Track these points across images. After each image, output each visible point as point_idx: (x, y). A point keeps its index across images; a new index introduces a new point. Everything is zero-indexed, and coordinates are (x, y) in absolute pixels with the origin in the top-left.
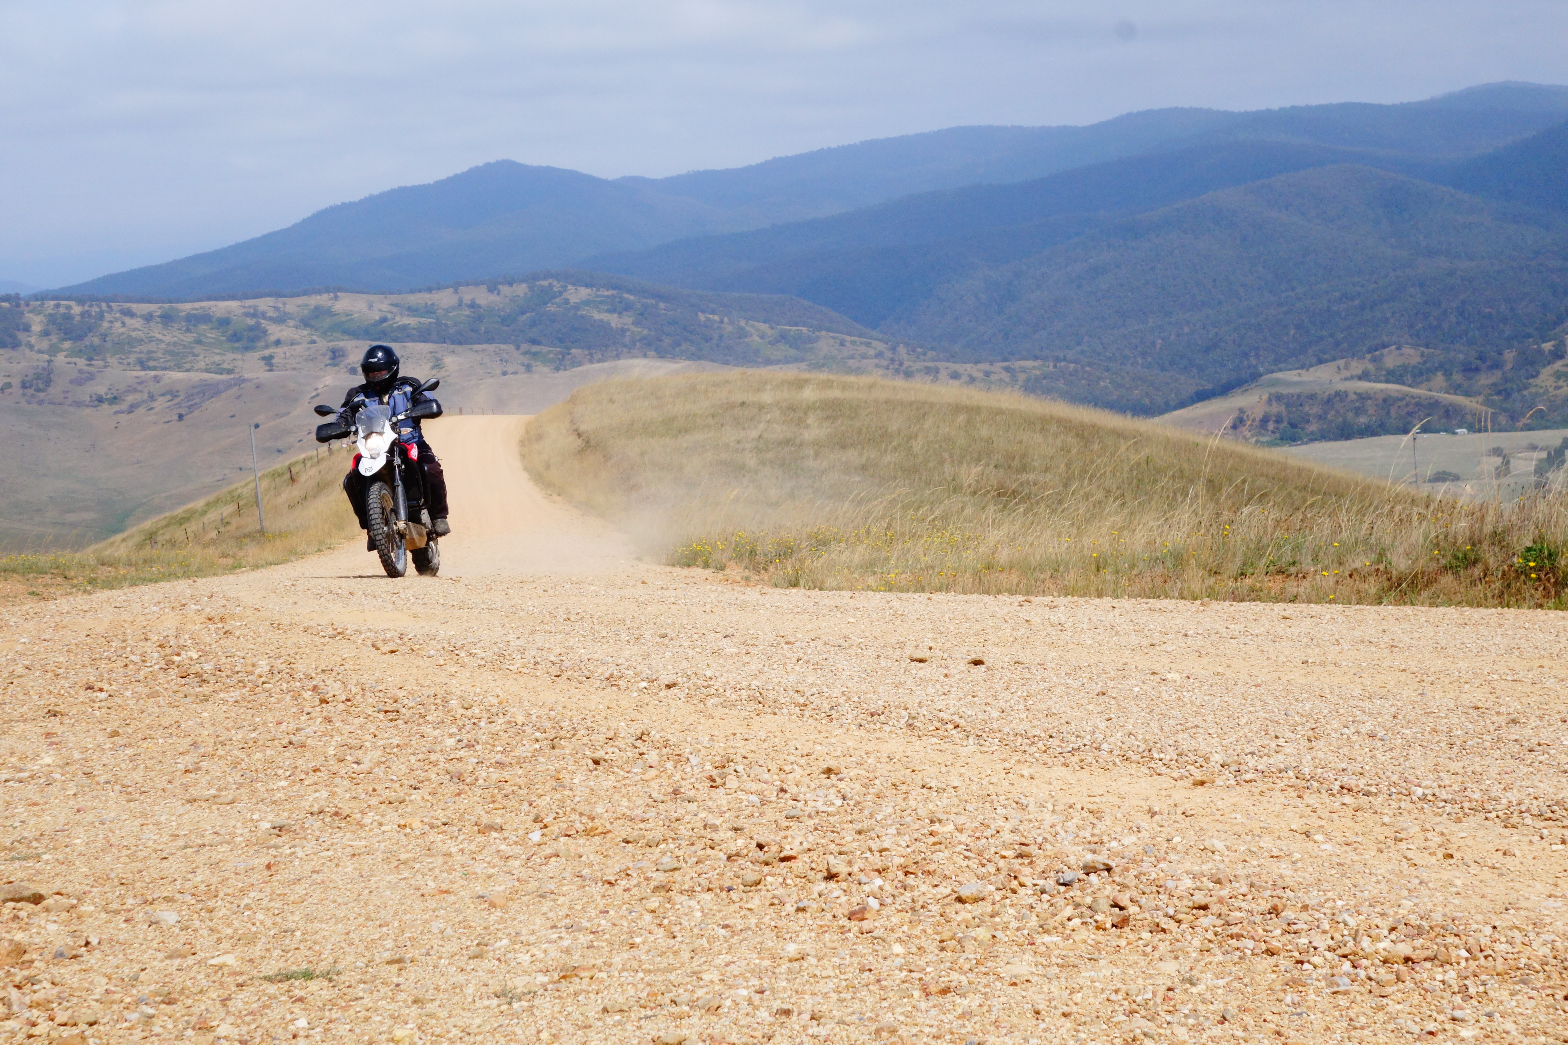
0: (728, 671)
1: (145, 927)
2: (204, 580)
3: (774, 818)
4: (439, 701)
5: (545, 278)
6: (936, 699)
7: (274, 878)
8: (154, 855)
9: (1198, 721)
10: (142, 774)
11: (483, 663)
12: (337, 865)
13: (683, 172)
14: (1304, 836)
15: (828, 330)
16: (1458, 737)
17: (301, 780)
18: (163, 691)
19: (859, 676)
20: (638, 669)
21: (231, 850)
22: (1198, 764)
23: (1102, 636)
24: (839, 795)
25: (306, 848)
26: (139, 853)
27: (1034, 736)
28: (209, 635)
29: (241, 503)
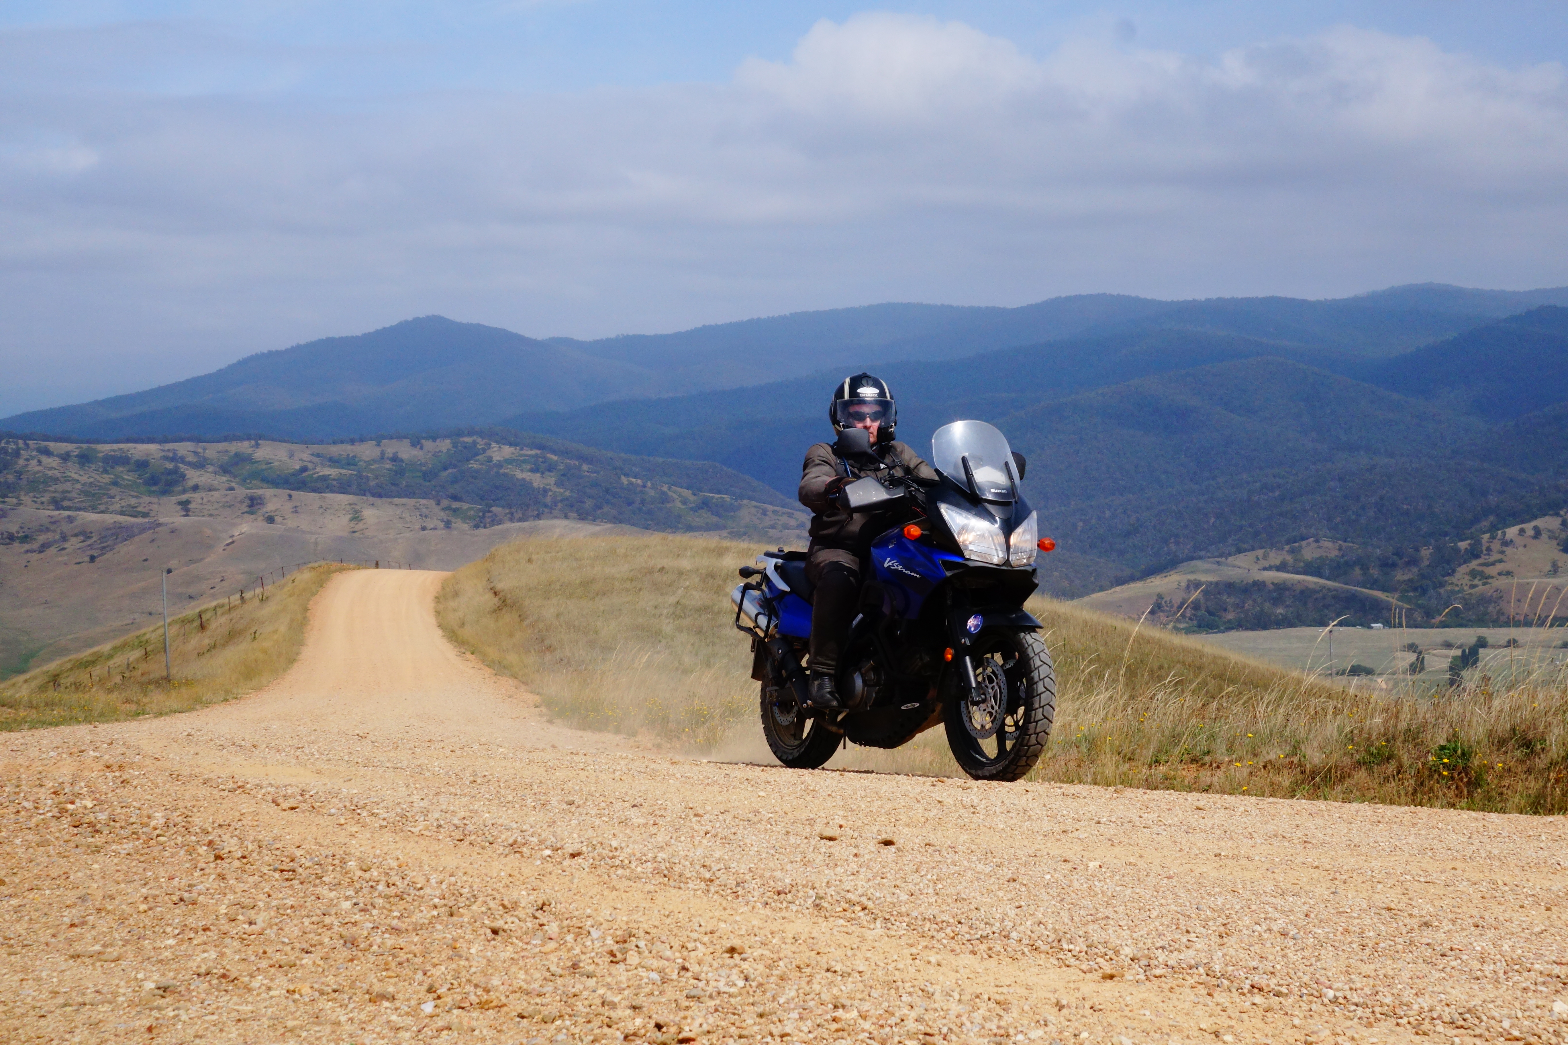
0: (635, 842)
2: (106, 726)
3: (674, 997)
4: (337, 862)
5: (470, 434)
6: (844, 879)
8: (32, 1013)
9: (1109, 912)
10: (26, 926)
11: (385, 823)
12: (221, 1030)
13: (612, 335)
14: (1213, 1036)
15: (750, 499)
16: (1370, 938)
17: (190, 939)
18: (53, 840)
19: (767, 853)
20: (543, 836)
21: (112, 1011)
22: (1107, 957)
23: (1015, 821)
24: (742, 976)
25: (190, 1011)
26: (17, 1010)
27: (943, 922)
28: (106, 784)
29: (148, 649)
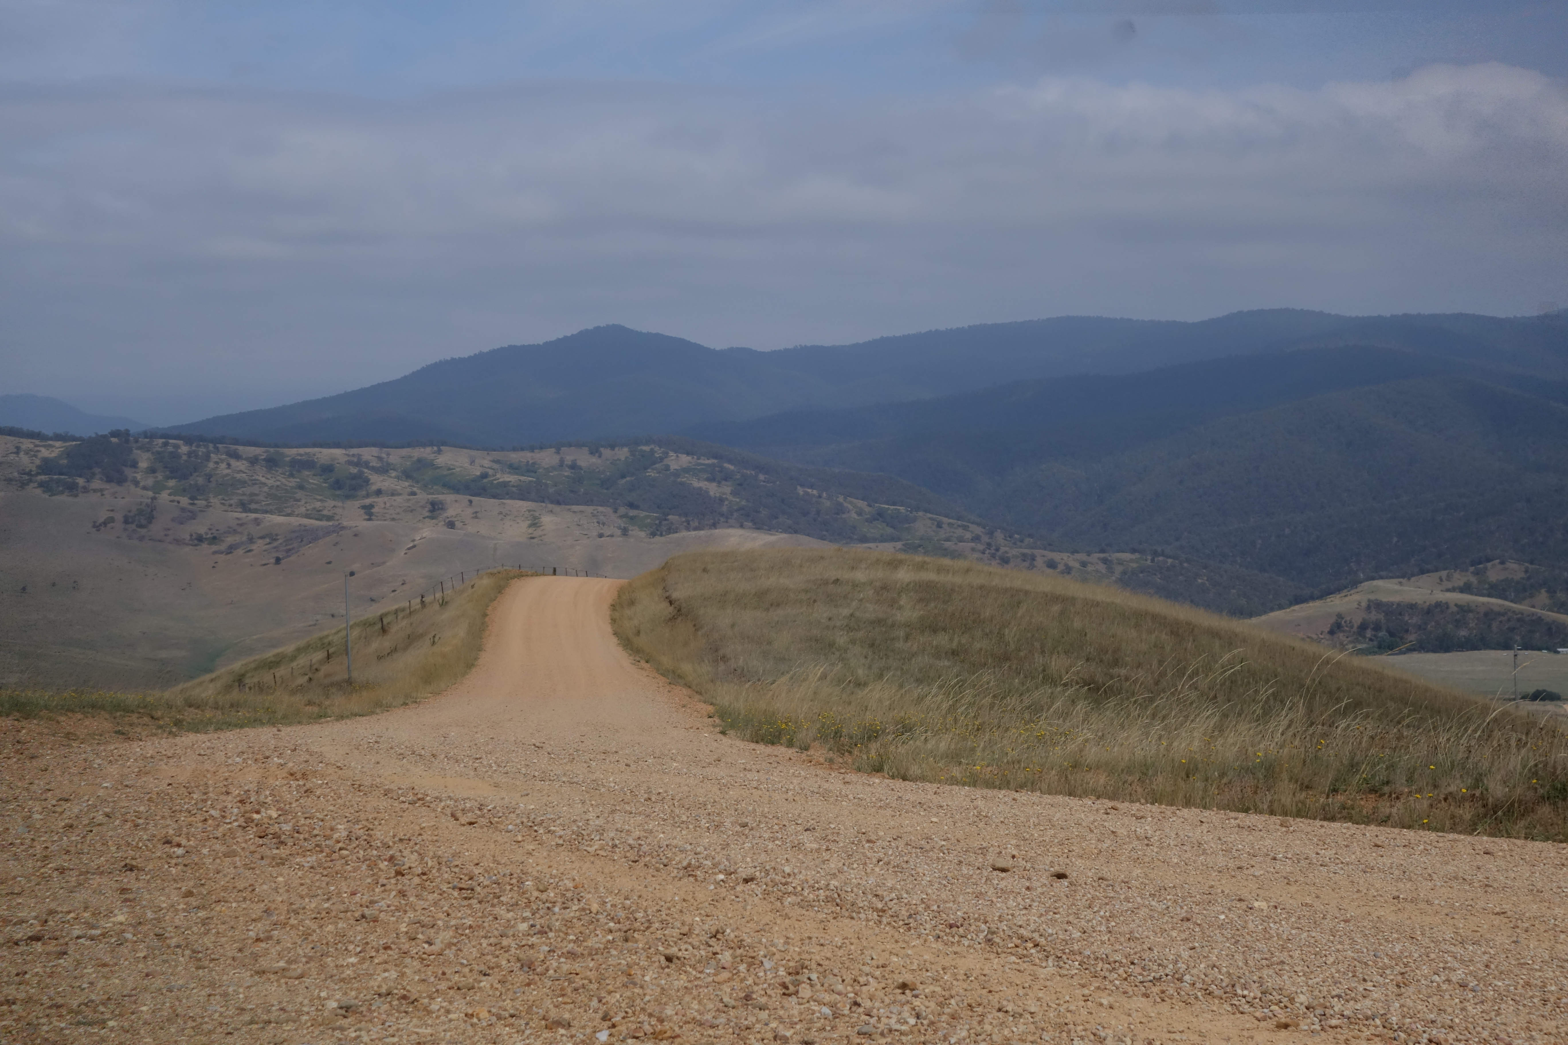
0: (807, 868)
2: (289, 729)
3: (846, 1033)
4: (514, 881)
5: (647, 443)
6: (1017, 913)
8: (219, 1030)
9: (1284, 956)
10: (213, 939)
11: (561, 842)
13: (790, 346)
15: (926, 511)
16: (1551, 992)
17: (371, 957)
18: (239, 850)
19: (940, 883)
20: (717, 859)
21: (296, 1030)
22: (1282, 1005)
23: (1189, 855)
24: (913, 1013)
25: (371, 1033)
26: (205, 1026)
27: (1115, 962)
28: (290, 793)
29: (330, 651)
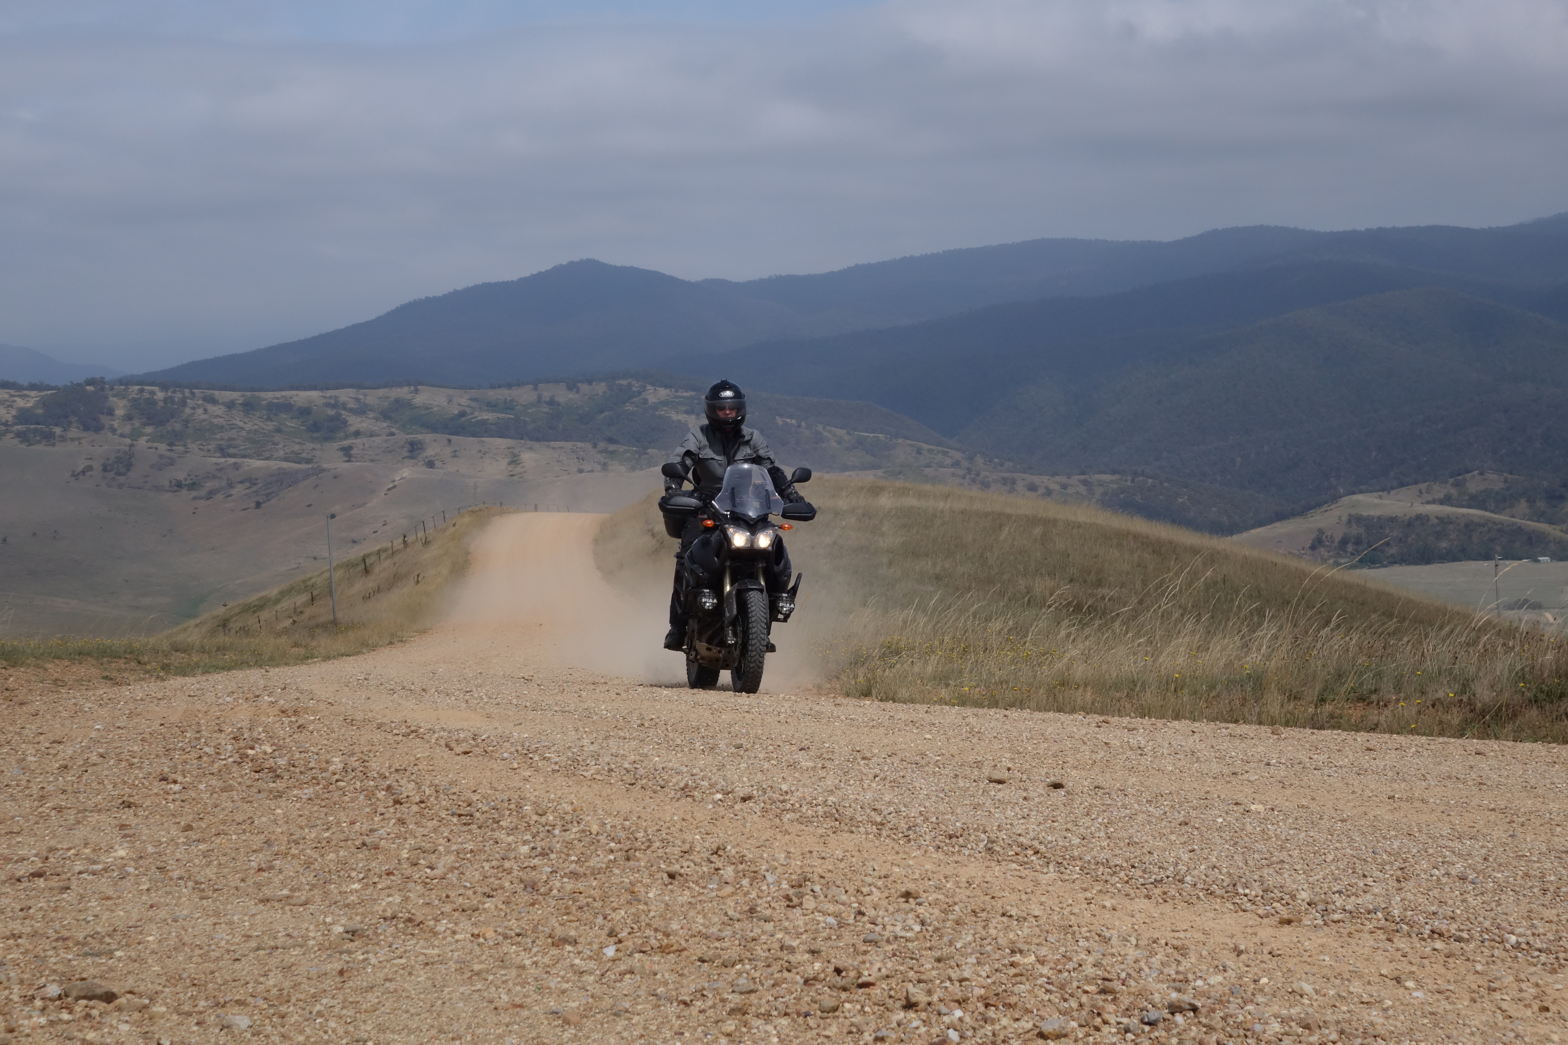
0: (804, 786)
1: (217, 1031)
2: (277, 670)
3: (852, 941)
4: (512, 806)
5: (625, 377)
6: (1015, 822)
7: (347, 985)
8: (226, 956)
9: (1284, 855)
10: (215, 870)
11: (557, 768)
12: (410, 974)
13: (766, 276)
14: (1394, 982)
15: (906, 438)
16: (1551, 882)
17: (374, 883)
18: (236, 785)
19: (937, 796)
20: (713, 780)
21: (304, 954)
22: (1284, 902)
23: (1183, 762)
24: (918, 920)
25: (379, 955)
26: (212, 953)
27: (1116, 866)
28: (283, 729)
29: (314, 594)
